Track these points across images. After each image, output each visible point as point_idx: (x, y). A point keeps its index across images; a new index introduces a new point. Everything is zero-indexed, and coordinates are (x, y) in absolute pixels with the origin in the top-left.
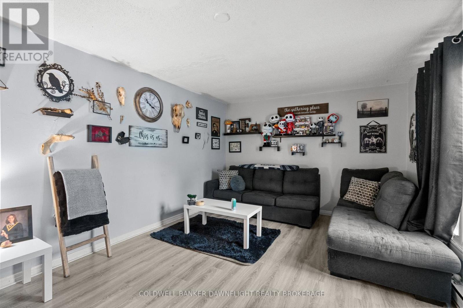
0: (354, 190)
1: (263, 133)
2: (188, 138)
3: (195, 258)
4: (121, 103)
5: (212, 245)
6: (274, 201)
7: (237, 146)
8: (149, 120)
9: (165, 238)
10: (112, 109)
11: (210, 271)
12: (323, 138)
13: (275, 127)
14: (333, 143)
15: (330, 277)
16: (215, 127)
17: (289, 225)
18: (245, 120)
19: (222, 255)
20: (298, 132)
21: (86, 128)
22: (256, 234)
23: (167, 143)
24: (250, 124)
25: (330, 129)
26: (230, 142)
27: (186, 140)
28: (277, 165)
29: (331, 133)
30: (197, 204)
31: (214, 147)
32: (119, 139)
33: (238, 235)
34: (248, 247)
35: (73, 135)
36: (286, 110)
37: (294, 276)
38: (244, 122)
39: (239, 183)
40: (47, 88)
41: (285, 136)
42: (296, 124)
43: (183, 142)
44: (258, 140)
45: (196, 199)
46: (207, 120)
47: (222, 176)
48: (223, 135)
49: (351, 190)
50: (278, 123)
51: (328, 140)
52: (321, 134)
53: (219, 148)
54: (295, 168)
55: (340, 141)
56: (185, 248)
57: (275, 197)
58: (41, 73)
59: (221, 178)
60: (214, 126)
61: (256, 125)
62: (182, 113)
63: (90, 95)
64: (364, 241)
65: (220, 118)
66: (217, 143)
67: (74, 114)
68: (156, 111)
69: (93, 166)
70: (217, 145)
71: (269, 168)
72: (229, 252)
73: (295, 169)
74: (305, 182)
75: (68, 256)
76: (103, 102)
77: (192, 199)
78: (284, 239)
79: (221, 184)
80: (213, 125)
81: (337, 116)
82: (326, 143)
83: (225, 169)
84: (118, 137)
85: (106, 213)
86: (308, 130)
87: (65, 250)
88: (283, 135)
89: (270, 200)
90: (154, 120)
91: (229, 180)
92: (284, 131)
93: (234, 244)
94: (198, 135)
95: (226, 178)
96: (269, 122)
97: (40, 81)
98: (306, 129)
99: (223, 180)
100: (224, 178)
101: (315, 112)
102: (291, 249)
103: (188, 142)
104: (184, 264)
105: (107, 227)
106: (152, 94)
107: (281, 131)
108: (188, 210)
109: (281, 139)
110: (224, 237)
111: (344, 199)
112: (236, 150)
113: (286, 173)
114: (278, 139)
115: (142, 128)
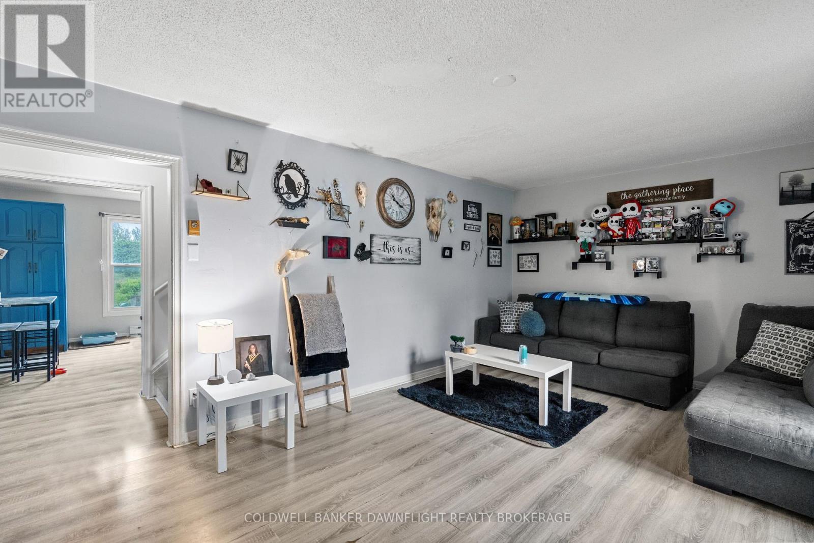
0: (765, 346)
1: (578, 238)
2: (451, 249)
3: (463, 428)
4: (361, 204)
5: (489, 414)
6: (597, 356)
7: (531, 261)
8: (396, 225)
9: (418, 397)
10: (351, 213)
11: (485, 447)
12: (701, 246)
13: (603, 228)
14: (723, 255)
15: (693, 485)
16: (493, 231)
17: (625, 400)
18: (545, 216)
19: (503, 429)
20: (647, 234)
21: (321, 239)
22: (561, 407)
23: (420, 257)
24: (555, 222)
25: (717, 229)
26: (519, 255)
27: (447, 253)
28: (605, 294)
29: (717, 236)
30: (465, 350)
31: (492, 262)
32: (358, 253)
33: (530, 405)
34: (546, 424)
35: (308, 250)
36: (623, 196)
37: (623, 474)
38: (544, 219)
39: (534, 323)
40: (284, 194)
41: (620, 243)
42: (643, 221)
43: (444, 256)
44: (570, 251)
45: (463, 344)
46: (480, 220)
47: (506, 311)
48: (507, 242)
49: (759, 344)
50: (607, 220)
51: (712, 250)
52: (696, 238)
53: (501, 264)
54: (639, 300)
55: (738, 251)
56: (448, 413)
57: (599, 350)
58: (277, 177)
59: (504, 314)
60: (491, 229)
61: (566, 224)
62: (443, 212)
63: (326, 196)
64: (757, 428)
65: (501, 216)
66: (497, 257)
67: (310, 222)
68: (405, 211)
69: (329, 290)
70: (498, 259)
71: (589, 299)
72: (515, 426)
73: (643, 304)
74: (660, 326)
75: (305, 402)
76: (340, 205)
77: (457, 343)
78: (612, 419)
79: (503, 324)
80: (491, 227)
81: (732, 203)
82: (706, 254)
83: (510, 299)
84: (357, 251)
85: (346, 353)
86: (669, 231)
87: (302, 393)
88: (617, 241)
89: (590, 354)
90: (402, 224)
91: (517, 318)
92: (619, 234)
93: (522, 417)
94: (466, 243)
95: (511, 314)
96: (591, 219)
97: (276, 186)
98: (665, 229)
99: (506, 318)
100: (508, 314)
101: (683, 197)
102: (623, 437)
103: (450, 256)
104: (447, 433)
105: (345, 371)
106: (399, 187)
107: (613, 234)
108: (451, 359)
109: (613, 249)
110: (507, 405)
111: (743, 361)
112: (529, 267)
113: (622, 309)
114: (608, 249)
115: (387, 237)
